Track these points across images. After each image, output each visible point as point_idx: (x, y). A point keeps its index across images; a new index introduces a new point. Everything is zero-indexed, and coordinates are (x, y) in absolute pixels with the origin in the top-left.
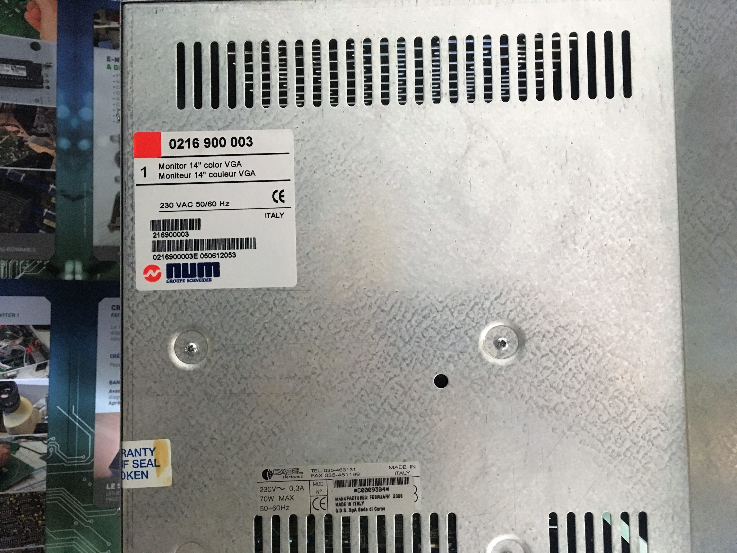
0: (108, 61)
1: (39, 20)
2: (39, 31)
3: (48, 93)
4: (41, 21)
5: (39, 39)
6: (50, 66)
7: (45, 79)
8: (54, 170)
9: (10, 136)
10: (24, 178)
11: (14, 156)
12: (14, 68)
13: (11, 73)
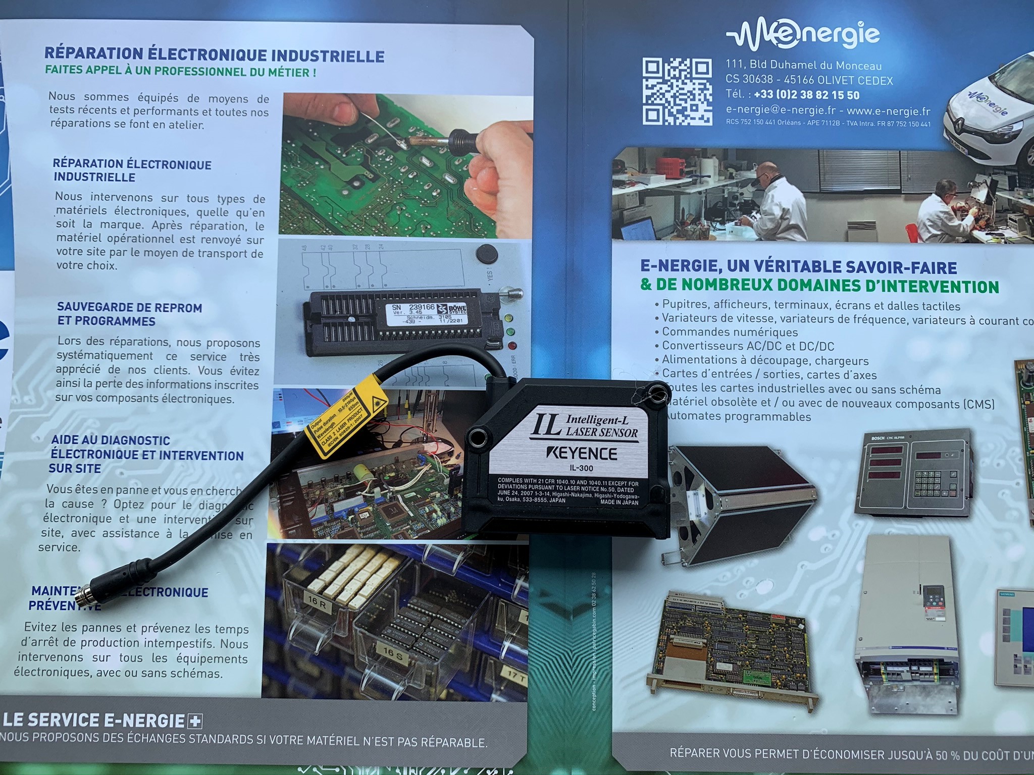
0: (643, 270)
1: (494, 192)
2: (493, 218)
3: (513, 357)
4: (499, 195)
5: (496, 237)
6: (519, 297)
7: (506, 326)
8: (526, 543)
9: (433, 467)
10: (460, 568)
11: (440, 513)
12: (442, 309)
13: (436, 321)
